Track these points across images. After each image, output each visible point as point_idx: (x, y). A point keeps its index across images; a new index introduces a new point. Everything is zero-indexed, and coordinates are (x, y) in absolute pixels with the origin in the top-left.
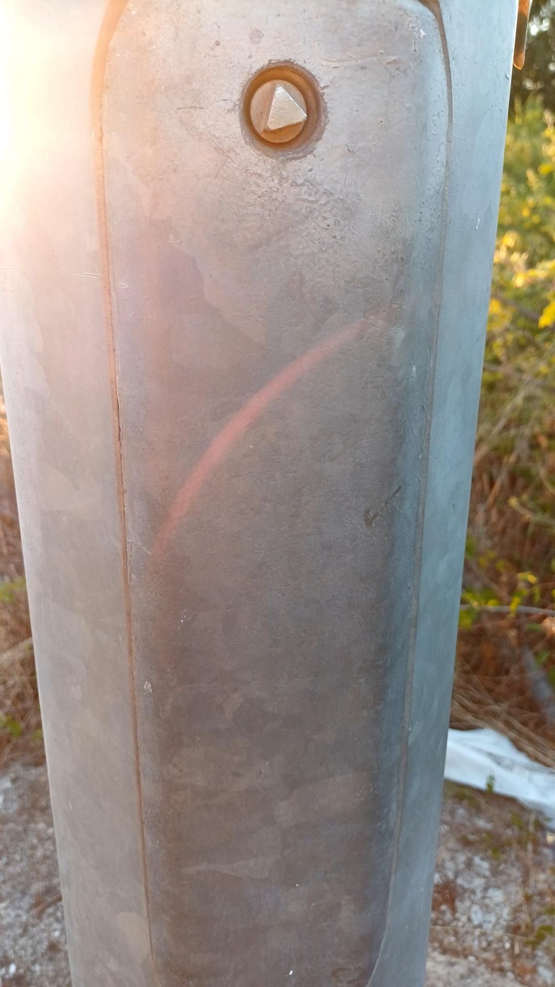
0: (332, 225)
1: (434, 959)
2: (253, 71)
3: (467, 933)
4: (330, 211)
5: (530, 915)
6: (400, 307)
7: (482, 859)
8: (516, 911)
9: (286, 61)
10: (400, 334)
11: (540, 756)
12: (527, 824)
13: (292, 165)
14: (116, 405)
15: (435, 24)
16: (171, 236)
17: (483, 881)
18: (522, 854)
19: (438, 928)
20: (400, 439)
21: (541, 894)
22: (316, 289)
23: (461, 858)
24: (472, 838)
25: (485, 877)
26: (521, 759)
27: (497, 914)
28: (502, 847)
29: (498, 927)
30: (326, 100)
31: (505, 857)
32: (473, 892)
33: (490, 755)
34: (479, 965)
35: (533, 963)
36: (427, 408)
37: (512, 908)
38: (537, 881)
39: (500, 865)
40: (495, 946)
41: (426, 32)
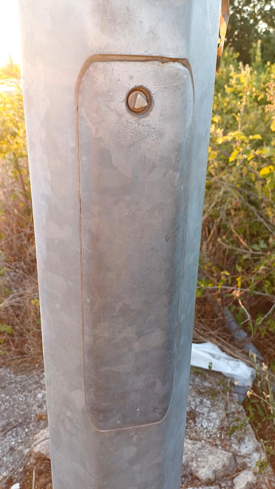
0: (155, 139)
1: (187, 442)
2: (130, 89)
3: (201, 431)
4: (155, 134)
5: (228, 422)
6: (178, 166)
7: (207, 400)
8: (222, 421)
9: (140, 86)
10: (178, 175)
11: (232, 353)
12: (227, 384)
13: (142, 120)
14: (79, 199)
15: (189, 73)
16: (102, 143)
17: (208, 409)
18: (224, 396)
19: (188, 430)
20: (178, 211)
21: (233, 413)
22: (150, 160)
23: (198, 400)
24: (202, 391)
25: (208, 407)
26: (224, 355)
27: (214, 423)
28: (216, 394)
29: (214, 428)
30: (154, 98)
31: (217, 398)
32: (203, 414)
33: (210, 354)
34: (206, 444)
35: (230, 443)
36: (187, 200)
37: (221, 420)
38: (231, 408)
39: (215, 402)
40: (213, 436)
41: (187, 76)
